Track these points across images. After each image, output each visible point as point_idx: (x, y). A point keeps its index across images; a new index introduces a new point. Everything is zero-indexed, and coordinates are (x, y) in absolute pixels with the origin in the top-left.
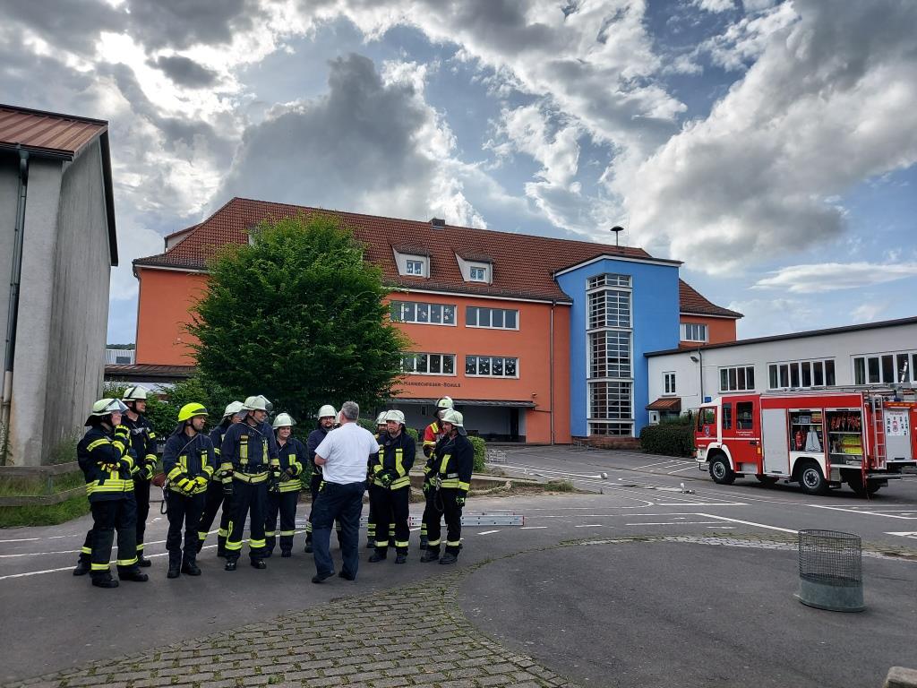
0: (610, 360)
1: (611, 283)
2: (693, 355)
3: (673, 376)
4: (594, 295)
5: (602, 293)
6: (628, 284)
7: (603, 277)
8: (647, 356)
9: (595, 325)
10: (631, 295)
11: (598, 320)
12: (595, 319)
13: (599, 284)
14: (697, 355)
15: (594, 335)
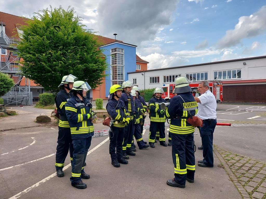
0: (118, 75)
1: (118, 51)
2: (142, 73)
3: (136, 79)
4: (113, 54)
5: (116, 54)
6: (123, 52)
7: (116, 49)
8: (128, 73)
9: (113, 64)
10: (124, 55)
11: (114, 62)
12: (113, 62)
13: (115, 51)
14: (143, 73)
15: (113, 67)
